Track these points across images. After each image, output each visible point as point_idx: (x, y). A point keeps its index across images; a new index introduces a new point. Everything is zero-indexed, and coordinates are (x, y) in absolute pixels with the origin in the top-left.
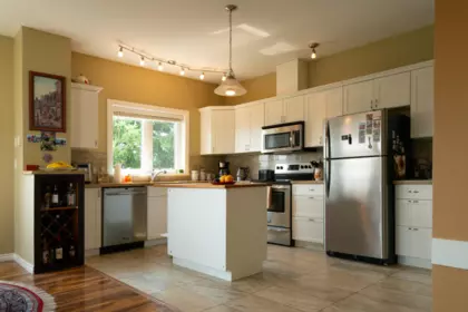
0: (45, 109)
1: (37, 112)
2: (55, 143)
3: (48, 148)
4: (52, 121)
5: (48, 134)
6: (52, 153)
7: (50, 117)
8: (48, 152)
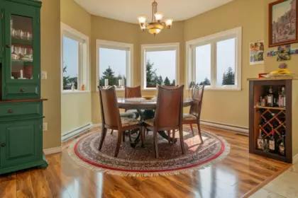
0: (280, 28)
1: (274, 32)
2: (289, 53)
3: (282, 58)
4: (287, 35)
5: (284, 47)
6: (286, 62)
7: (285, 33)
8: (282, 62)
